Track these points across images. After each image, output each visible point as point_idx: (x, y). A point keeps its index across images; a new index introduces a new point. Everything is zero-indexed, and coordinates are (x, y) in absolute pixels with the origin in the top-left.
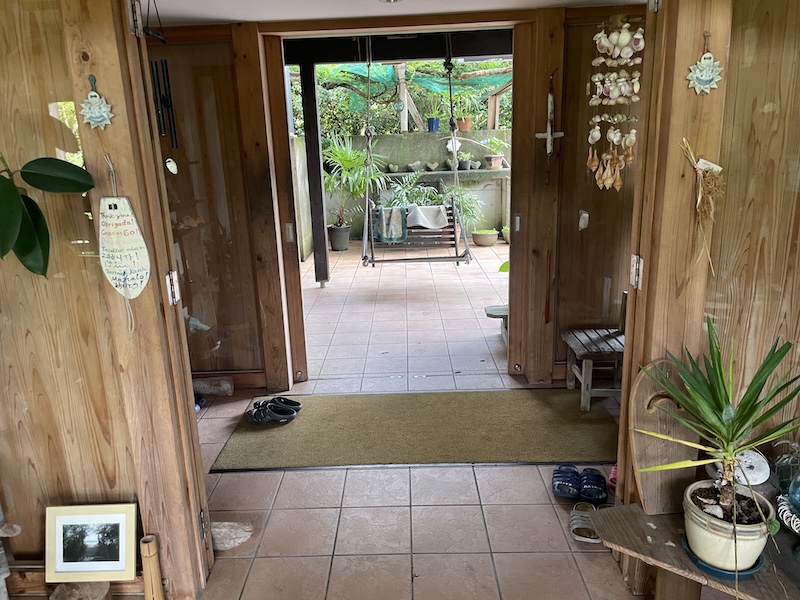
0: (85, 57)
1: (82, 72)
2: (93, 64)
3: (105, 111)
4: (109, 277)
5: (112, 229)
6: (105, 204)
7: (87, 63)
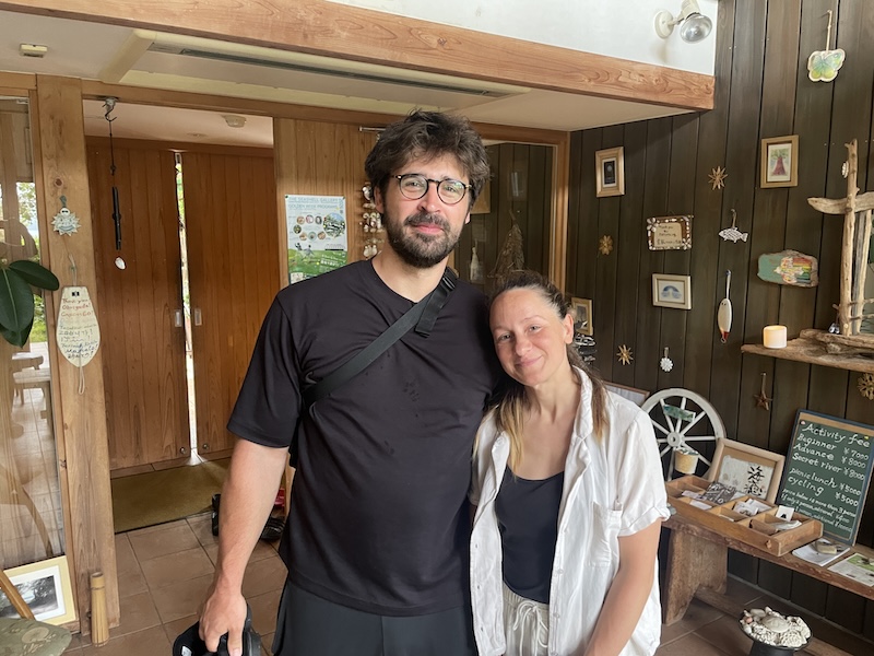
0: (59, 182)
1: (55, 193)
2: (65, 188)
3: (74, 223)
4: (63, 349)
5: (73, 311)
6: (68, 292)
7: (61, 187)
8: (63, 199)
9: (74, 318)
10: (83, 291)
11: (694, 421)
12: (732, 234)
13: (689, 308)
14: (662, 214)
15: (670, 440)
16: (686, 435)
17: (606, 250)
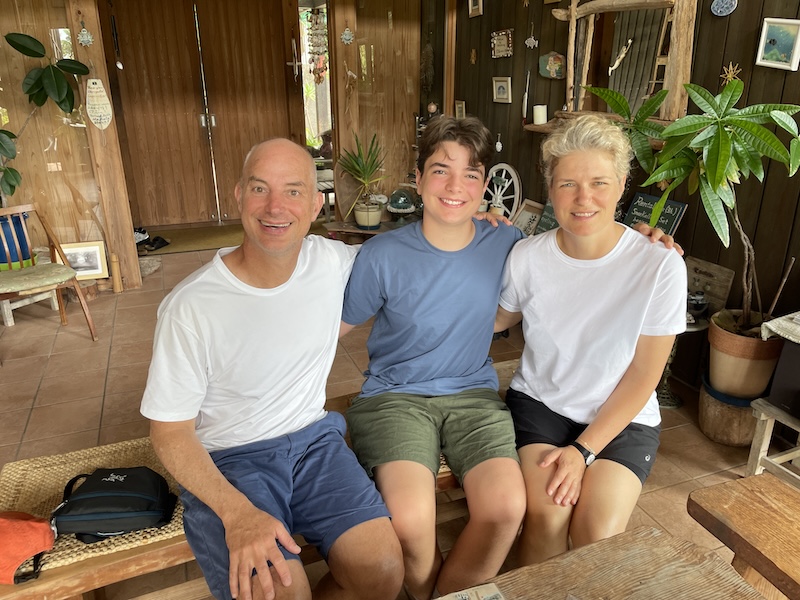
0: (79, 13)
1: (77, 19)
2: (83, 16)
3: (90, 38)
4: (91, 118)
5: (93, 94)
6: (90, 82)
7: (80, 16)
8: (82, 23)
9: (95, 99)
10: (99, 82)
11: (507, 185)
12: (531, 42)
13: (510, 102)
14: (498, 30)
15: (494, 199)
16: (503, 196)
17: (473, 61)
